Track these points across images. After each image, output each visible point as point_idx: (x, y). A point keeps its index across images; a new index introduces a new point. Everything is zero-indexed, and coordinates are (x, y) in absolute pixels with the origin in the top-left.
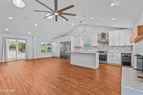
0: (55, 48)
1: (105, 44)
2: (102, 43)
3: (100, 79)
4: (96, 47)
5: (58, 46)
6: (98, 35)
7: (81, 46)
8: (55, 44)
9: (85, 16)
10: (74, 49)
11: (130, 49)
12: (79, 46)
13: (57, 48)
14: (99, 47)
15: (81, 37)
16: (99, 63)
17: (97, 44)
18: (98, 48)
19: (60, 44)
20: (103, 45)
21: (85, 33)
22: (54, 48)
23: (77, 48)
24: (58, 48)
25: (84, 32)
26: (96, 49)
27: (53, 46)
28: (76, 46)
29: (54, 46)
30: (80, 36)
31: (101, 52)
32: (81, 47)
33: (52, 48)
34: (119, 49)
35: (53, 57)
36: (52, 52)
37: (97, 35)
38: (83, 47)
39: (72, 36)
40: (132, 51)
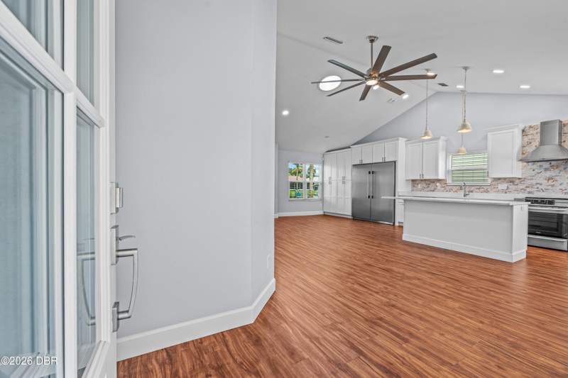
0: (334, 184)
1: (557, 167)
2: (546, 165)
3: (534, 289)
4: (511, 181)
5: (344, 178)
6: (523, 131)
7: (441, 176)
8: (334, 170)
9: (466, 68)
10: (410, 188)
12: (432, 177)
13: (340, 184)
14: (529, 182)
15: (441, 143)
16: (528, 245)
17: (517, 170)
18: (522, 187)
19: (355, 170)
20: (548, 174)
21: (464, 131)
22: (330, 183)
23: (419, 186)
24: (344, 183)
25: (464, 126)
26: (513, 187)
27: (326, 179)
28: (418, 178)
29: (330, 178)
30: (438, 138)
31: (536, 202)
32: (439, 180)
33: (323, 184)
35: (325, 216)
36: (322, 200)
37: (518, 132)
38: (449, 181)
39: (402, 141)
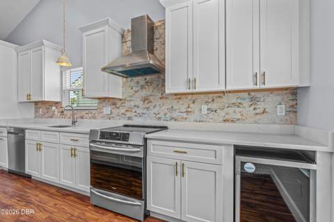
1: (151, 83)
2: (142, 81)
6: (122, 36)
10: (33, 114)
11: (281, 110)
18: (122, 110)
23: (41, 111)
26: (115, 111)
34: (222, 113)
40: (295, 122)
